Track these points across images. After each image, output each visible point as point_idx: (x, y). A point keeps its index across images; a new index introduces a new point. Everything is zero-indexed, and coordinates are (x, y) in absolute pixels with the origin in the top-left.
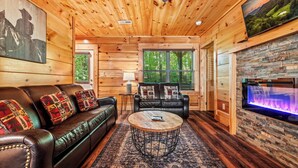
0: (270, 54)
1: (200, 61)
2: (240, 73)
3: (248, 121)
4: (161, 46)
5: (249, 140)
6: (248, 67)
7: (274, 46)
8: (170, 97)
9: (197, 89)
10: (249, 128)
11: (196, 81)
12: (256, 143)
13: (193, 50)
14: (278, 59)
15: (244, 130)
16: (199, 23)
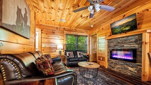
0: (119, 41)
1: (89, 41)
2: (109, 46)
3: (112, 63)
4: (75, 33)
5: (113, 69)
6: (112, 45)
7: (121, 39)
8: (80, 56)
9: (88, 53)
10: (113, 65)
11: (88, 49)
12: (115, 69)
13: (87, 36)
14: (122, 43)
15: (110, 66)
16: (92, 26)
